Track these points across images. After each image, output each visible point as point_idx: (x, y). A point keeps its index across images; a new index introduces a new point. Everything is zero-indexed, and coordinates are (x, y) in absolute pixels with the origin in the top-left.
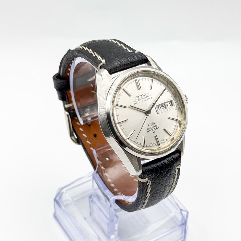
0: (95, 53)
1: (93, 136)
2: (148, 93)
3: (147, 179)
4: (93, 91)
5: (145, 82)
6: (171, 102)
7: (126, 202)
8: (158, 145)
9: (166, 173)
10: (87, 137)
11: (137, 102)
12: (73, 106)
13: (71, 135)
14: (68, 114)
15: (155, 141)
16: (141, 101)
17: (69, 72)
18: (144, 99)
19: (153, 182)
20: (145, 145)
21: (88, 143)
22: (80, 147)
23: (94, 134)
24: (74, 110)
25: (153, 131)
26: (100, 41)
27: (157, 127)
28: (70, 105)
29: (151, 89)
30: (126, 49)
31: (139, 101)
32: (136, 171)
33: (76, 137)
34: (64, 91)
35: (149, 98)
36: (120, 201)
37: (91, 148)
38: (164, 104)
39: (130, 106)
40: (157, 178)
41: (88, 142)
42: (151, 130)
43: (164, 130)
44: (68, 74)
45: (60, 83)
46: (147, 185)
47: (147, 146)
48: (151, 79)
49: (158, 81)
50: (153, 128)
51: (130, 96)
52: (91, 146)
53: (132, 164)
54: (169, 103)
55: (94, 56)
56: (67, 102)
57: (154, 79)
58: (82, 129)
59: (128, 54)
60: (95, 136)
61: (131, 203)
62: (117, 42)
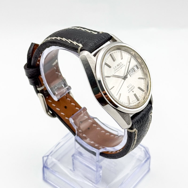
0: (69, 40)
1: (64, 108)
2: (121, 63)
3: (135, 129)
4: (57, 73)
5: (117, 54)
6: (137, 66)
7: (109, 152)
8: (138, 101)
9: (146, 121)
10: (60, 110)
11: (116, 71)
12: (45, 87)
13: (47, 111)
14: (42, 95)
15: (135, 99)
16: (118, 70)
17: (39, 61)
18: (120, 68)
19: (139, 130)
20: (130, 103)
21: (62, 115)
22: (57, 119)
23: (64, 106)
24: (47, 91)
25: (132, 91)
26: (67, 30)
27: (133, 87)
28: (42, 88)
29: (122, 59)
30: (91, 32)
31: (117, 70)
32: (128, 125)
33: (51, 112)
34: (36, 77)
35: (122, 66)
36: (105, 153)
37: (66, 118)
38: (133, 69)
39: (113, 75)
40: (141, 126)
41: (62, 113)
42: (130, 90)
43: (138, 88)
44: (38, 63)
45: (32, 72)
46: (135, 133)
47: (131, 104)
48: (119, 51)
49: (124, 52)
50: (131, 89)
51: (110, 68)
52: (65, 116)
53: (125, 120)
54: (135, 67)
55: (70, 42)
56: (40, 86)
57: (122, 51)
58: (54, 104)
59: (97, 36)
60: (66, 107)
61: (115, 152)
62: (80, 28)
